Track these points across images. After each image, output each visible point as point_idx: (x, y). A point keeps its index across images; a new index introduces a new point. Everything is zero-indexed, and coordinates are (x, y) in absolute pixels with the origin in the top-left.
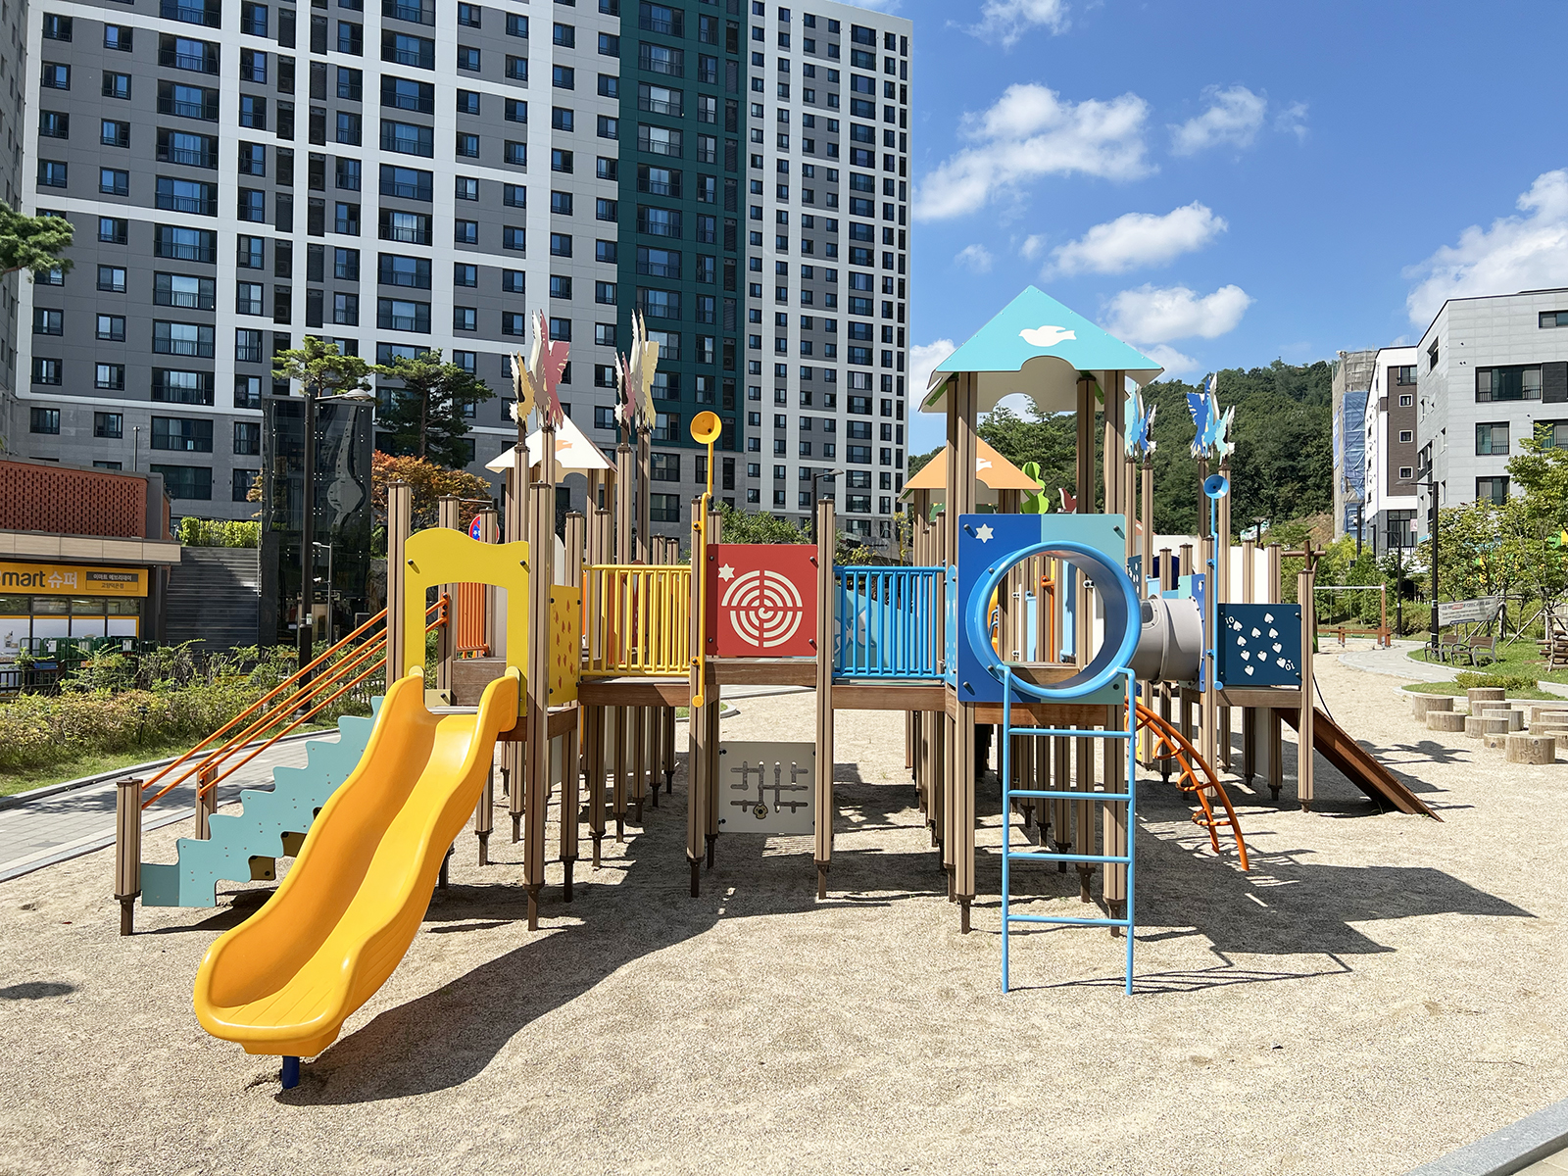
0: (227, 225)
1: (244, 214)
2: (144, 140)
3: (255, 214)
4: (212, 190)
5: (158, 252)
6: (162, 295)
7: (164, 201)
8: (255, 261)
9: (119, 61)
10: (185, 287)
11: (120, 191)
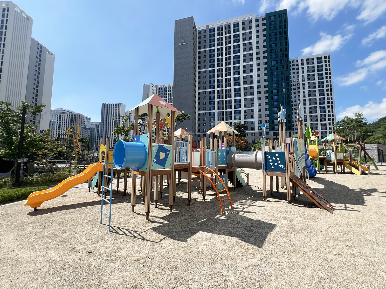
0: (216, 111)
1: (218, 109)
2: (208, 103)
3: (219, 109)
4: (215, 107)
5: (209, 116)
6: (210, 120)
7: (210, 110)
8: (220, 114)
9: (205, 95)
10: (212, 119)
11: (205, 110)
